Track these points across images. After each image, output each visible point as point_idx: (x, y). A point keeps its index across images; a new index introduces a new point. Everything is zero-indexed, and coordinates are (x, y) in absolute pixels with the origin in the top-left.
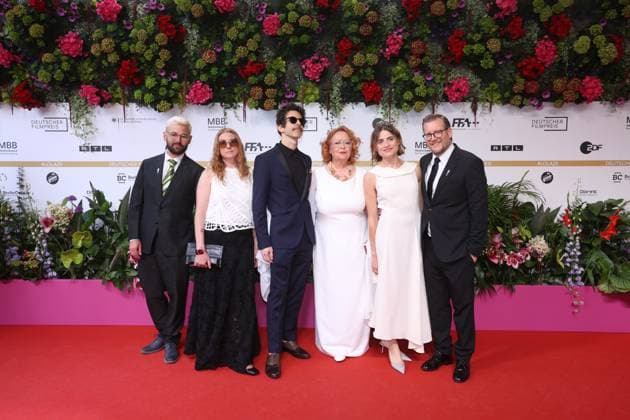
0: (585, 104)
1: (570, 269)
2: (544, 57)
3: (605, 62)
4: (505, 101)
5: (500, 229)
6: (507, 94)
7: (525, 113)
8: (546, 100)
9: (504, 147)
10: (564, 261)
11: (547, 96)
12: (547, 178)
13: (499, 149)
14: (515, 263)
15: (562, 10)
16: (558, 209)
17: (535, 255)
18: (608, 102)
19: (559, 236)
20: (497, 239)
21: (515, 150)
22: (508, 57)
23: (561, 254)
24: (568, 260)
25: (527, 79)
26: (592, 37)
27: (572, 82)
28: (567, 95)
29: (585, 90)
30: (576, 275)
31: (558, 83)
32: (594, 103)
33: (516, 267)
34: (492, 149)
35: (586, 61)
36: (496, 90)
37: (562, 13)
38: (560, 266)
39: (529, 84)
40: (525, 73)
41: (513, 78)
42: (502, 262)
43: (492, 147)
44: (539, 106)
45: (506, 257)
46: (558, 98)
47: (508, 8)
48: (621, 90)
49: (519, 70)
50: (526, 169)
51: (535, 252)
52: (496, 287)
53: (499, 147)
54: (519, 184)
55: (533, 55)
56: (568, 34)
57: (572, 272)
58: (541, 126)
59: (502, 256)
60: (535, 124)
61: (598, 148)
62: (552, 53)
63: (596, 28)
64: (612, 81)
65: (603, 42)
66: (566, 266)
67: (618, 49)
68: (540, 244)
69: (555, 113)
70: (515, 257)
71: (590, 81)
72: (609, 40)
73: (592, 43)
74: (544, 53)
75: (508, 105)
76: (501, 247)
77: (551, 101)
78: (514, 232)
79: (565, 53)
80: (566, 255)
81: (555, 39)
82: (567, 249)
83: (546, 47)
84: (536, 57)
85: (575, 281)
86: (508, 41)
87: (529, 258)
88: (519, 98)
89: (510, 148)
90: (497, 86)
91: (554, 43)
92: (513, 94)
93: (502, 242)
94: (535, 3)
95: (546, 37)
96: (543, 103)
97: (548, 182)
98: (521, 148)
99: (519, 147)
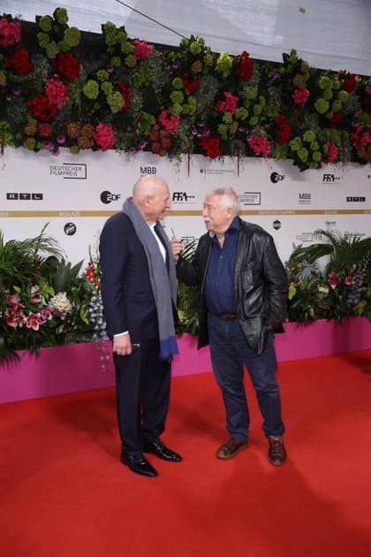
0: (100, 151)
1: (95, 324)
2: (55, 97)
3: (114, 110)
4: (18, 143)
5: (17, 289)
6: (19, 136)
7: (41, 158)
8: (62, 145)
9: (21, 195)
10: (89, 317)
11: (62, 141)
12: (70, 229)
13: (16, 198)
14: (35, 324)
15: (69, 49)
16: (81, 263)
17: (57, 314)
18: (123, 151)
19: (83, 291)
20: (15, 300)
21: (34, 199)
22: (17, 93)
23: (85, 310)
24: (93, 315)
25: (40, 120)
26: (100, 83)
27: (85, 127)
28: (82, 142)
29: (98, 137)
30: (101, 330)
31: (73, 128)
32: (109, 151)
33: (37, 328)
34: (8, 198)
35: (97, 107)
36: (8, 129)
37: (68, 51)
38: (84, 323)
39: (41, 126)
40: (37, 114)
41: (24, 117)
42: (21, 325)
43: (8, 195)
44: (55, 151)
45: (25, 319)
46: (73, 144)
47: (11, 36)
48: (132, 140)
49: (31, 109)
50: (45, 220)
51: (56, 309)
52: (20, 353)
53: (16, 195)
54: (39, 239)
55: (44, 94)
56: (78, 76)
57: (97, 327)
58: (60, 174)
59: (21, 319)
60: (53, 170)
61: (117, 198)
62: (63, 94)
63: (102, 74)
64: (125, 131)
65: (110, 89)
66: (91, 322)
67: (125, 98)
68: (61, 302)
69: (72, 160)
70: (36, 318)
71: (103, 128)
72: (116, 88)
73: (100, 89)
74: (54, 93)
75: (21, 148)
76: (20, 308)
77: (67, 146)
78: (34, 290)
79: (77, 96)
80: (91, 310)
81: (66, 79)
82: (92, 304)
83: (56, 87)
84: (47, 96)
85: (100, 336)
86: (14, 74)
87: (50, 318)
88: (33, 140)
89: (28, 197)
90: (8, 125)
91: (64, 84)
92: (25, 136)
93: (21, 302)
94: (39, 35)
95: (56, 75)
96: (60, 148)
97: (71, 234)
98: (40, 197)
99: (38, 195)
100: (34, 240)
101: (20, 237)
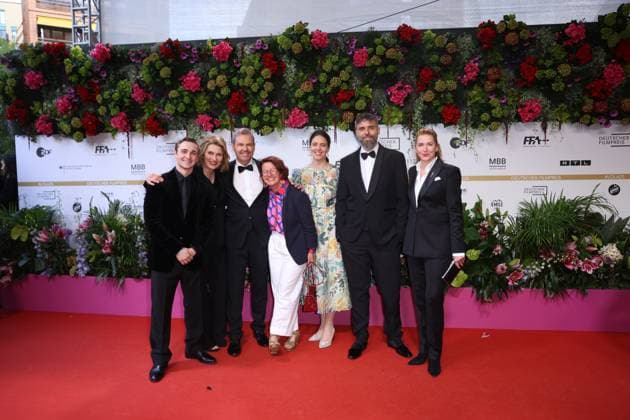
2: (612, 79)
4: (574, 120)
5: (574, 238)
6: (576, 114)
7: (592, 131)
8: (613, 119)
9: (572, 162)
11: (615, 115)
13: (568, 164)
14: (589, 269)
17: (608, 262)
19: (629, 244)
20: (572, 247)
21: (583, 164)
22: (577, 80)
25: (596, 99)
31: (626, 103)
33: (590, 272)
34: (561, 164)
36: (565, 110)
39: (598, 104)
40: (595, 94)
41: (581, 99)
42: (576, 268)
43: (561, 162)
44: (607, 125)
45: (581, 263)
46: (624, 117)
47: (578, 36)
49: (588, 92)
50: (599, 181)
52: (569, 291)
53: (568, 162)
54: (591, 197)
55: (601, 78)
58: (608, 143)
59: (577, 262)
60: (602, 141)
62: (620, 75)
68: (613, 252)
69: (621, 130)
70: (590, 263)
74: (612, 76)
75: (577, 124)
76: (576, 254)
77: (619, 119)
78: (587, 240)
81: (623, 62)
83: (615, 70)
84: (604, 79)
86: (577, 66)
87: (602, 264)
88: (588, 117)
89: (578, 163)
90: (566, 107)
91: (622, 66)
92: (582, 114)
93: (578, 249)
94: (603, 30)
95: (613, 61)
96: (612, 121)
97: (615, 194)
98: (588, 163)
99: (587, 162)
100: (587, 198)
101: (570, 196)
